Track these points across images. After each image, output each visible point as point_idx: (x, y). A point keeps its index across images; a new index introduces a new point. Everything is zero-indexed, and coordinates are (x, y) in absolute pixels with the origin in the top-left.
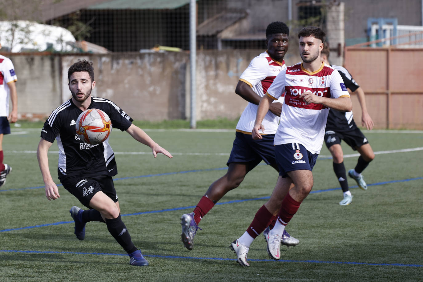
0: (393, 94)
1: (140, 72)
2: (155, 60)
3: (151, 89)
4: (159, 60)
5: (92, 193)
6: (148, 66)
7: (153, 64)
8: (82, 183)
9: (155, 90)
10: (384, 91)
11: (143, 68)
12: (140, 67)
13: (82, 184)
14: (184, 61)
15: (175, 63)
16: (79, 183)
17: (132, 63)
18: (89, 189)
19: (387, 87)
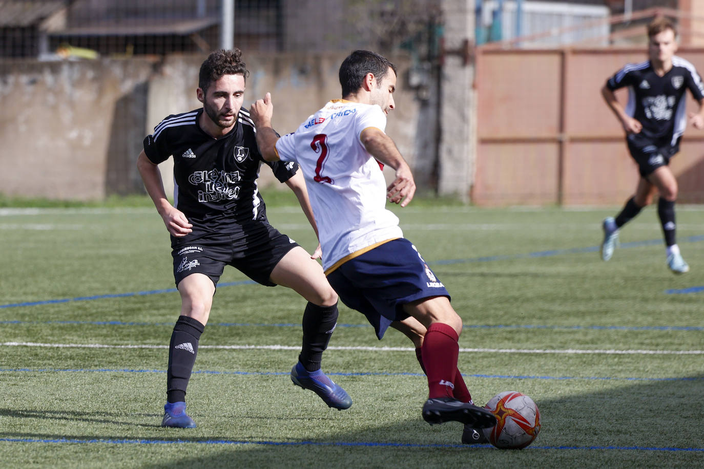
0: (574, 140)
1: (51, 99)
2: (83, 75)
3: (73, 134)
4: (90, 74)
5: (190, 270)
6: (67, 88)
7: (77, 84)
8: (188, 250)
9: (80, 138)
10: (555, 134)
11: (57, 92)
12: (50, 90)
13: (187, 252)
14: (143, 76)
15: (123, 81)
16: (186, 249)
17: (33, 82)
18: (191, 263)
19: (561, 127)
